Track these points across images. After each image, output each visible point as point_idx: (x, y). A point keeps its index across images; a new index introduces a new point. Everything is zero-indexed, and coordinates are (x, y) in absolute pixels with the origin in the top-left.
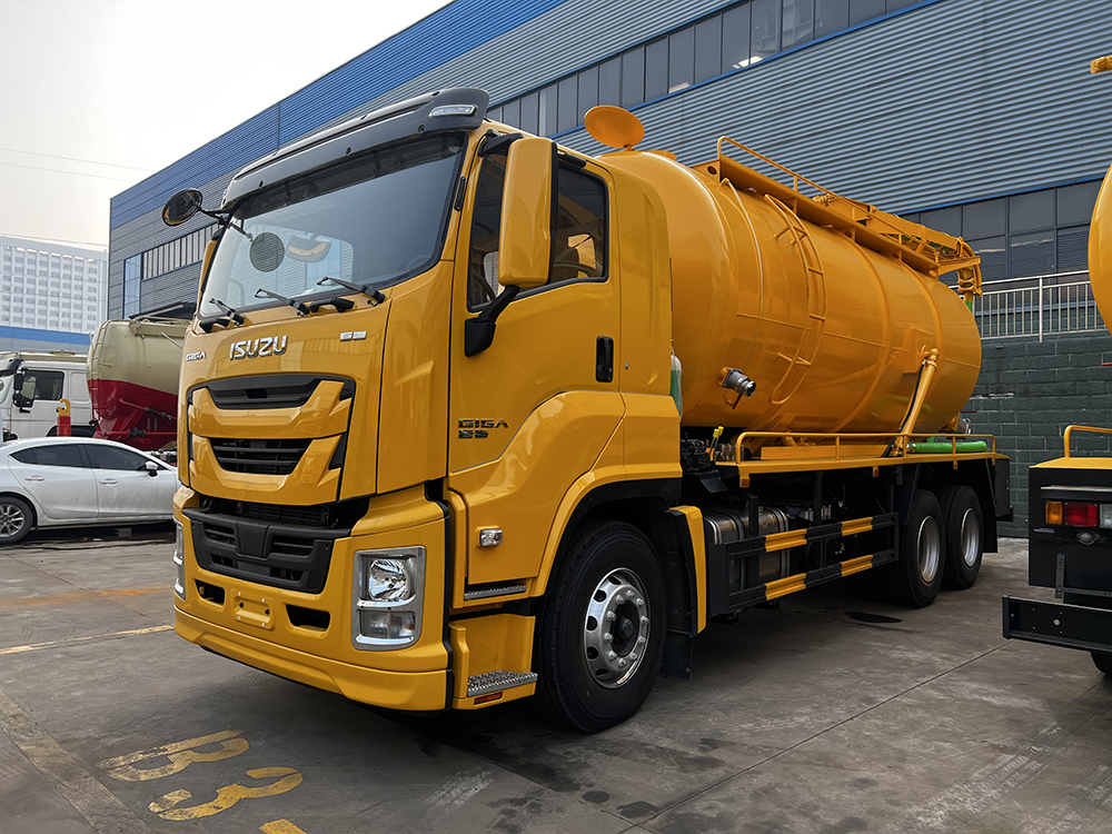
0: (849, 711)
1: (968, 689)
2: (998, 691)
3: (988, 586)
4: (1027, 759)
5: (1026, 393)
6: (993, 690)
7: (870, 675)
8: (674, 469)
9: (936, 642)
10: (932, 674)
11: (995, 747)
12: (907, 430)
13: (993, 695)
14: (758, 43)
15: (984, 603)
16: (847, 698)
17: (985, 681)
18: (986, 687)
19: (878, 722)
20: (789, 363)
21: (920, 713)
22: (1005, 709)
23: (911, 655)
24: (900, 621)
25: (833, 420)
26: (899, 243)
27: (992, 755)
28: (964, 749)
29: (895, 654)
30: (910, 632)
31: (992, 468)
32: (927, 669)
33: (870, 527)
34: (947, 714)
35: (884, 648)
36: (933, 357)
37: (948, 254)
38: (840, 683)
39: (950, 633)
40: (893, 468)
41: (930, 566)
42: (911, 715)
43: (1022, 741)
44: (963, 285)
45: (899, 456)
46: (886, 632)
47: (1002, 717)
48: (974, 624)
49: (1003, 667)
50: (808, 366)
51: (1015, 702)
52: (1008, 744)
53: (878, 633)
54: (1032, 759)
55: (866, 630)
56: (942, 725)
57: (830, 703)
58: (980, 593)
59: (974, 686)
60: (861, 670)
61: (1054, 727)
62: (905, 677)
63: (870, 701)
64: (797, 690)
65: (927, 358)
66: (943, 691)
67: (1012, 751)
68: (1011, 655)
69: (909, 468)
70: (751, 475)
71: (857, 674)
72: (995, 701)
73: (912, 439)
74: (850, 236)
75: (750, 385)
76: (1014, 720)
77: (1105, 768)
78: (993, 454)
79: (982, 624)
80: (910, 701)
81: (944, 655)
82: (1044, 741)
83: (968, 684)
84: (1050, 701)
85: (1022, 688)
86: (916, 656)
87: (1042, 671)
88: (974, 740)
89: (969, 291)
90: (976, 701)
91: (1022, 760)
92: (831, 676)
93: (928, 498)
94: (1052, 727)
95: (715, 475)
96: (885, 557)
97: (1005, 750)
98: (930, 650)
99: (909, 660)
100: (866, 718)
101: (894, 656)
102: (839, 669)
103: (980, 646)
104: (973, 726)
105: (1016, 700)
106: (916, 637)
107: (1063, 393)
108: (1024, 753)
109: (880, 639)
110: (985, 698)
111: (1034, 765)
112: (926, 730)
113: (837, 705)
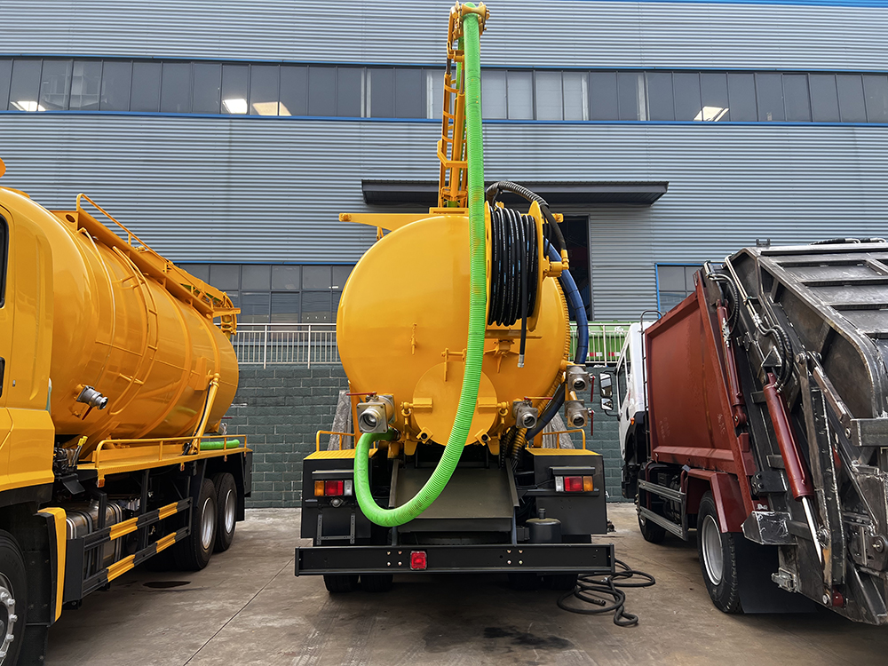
0: (182, 658)
1: (257, 620)
2: (275, 617)
3: (238, 546)
4: (308, 656)
5: (255, 404)
6: (272, 617)
7: (186, 627)
8: (48, 476)
9: (222, 593)
10: (229, 616)
11: (288, 654)
12: (200, 434)
13: (273, 620)
14: (47, 96)
15: (241, 559)
16: (177, 648)
17: (265, 613)
18: (267, 616)
19: (207, 660)
20: (129, 382)
21: (233, 645)
22: (284, 628)
23: (209, 606)
24: (188, 583)
25: (142, 426)
26: (191, 293)
27: (288, 660)
28: (270, 662)
29: (197, 608)
30: (201, 589)
31: (244, 458)
32: (223, 613)
33: (175, 511)
34: (250, 641)
35: (187, 605)
36: (216, 379)
37: (218, 303)
38: (165, 640)
39: (228, 584)
40: (192, 463)
41: (207, 536)
42: (227, 649)
43: (301, 646)
44: (225, 326)
45: (195, 454)
46: (185, 593)
47: (284, 634)
48: (241, 575)
49: (272, 601)
50: (141, 385)
51: (288, 622)
52: (294, 650)
53: (178, 595)
54: (311, 656)
55: (167, 594)
56: (250, 649)
57: (165, 656)
58: (235, 552)
59: (259, 617)
60: (177, 626)
61: (315, 632)
62: (211, 623)
63: (195, 646)
64: (134, 653)
65: (212, 379)
66: (241, 626)
67: (299, 653)
68: (273, 592)
69: (200, 462)
70: (105, 476)
71: (176, 629)
72: (276, 624)
73: (203, 440)
74: (162, 284)
75: (103, 400)
76: (292, 634)
77: (351, 649)
78: (245, 449)
79: (246, 574)
80: (223, 639)
81: (231, 601)
82: (313, 642)
83: (254, 617)
84: (307, 616)
85: (288, 611)
86: (213, 606)
87: (295, 598)
88: (274, 654)
89: (228, 331)
90: (264, 627)
91: (306, 657)
92: (157, 635)
93: (208, 485)
94: (314, 633)
95: (74, 478)
96: (183, 533)
97: (294, 654)
98: (220, 599)
99: (208, 611)
100: (197, 660)
101: (197, 609)
102: (161, 629)
103: (251, 590)
104: (269, 644)
105: (287, 621)
106: (206, 592)
107: (277, 404)
108: (305, 653)
109: (181, 599)
110: (269, 624)
111: (314, 659)
112: (242, 656)
113: (172, 656)
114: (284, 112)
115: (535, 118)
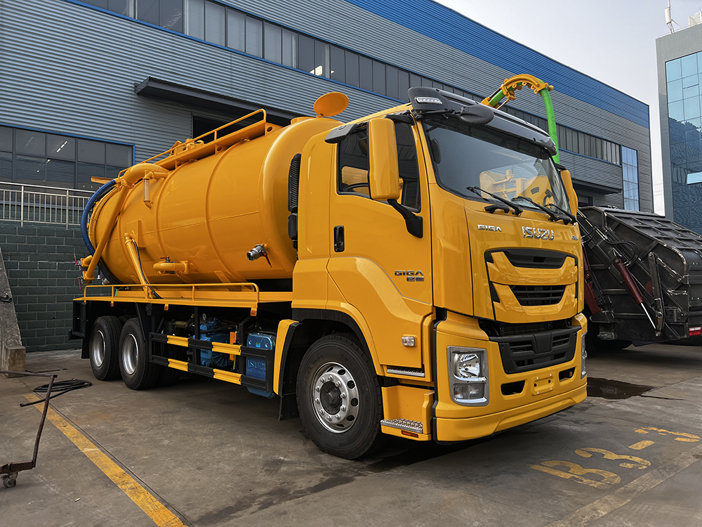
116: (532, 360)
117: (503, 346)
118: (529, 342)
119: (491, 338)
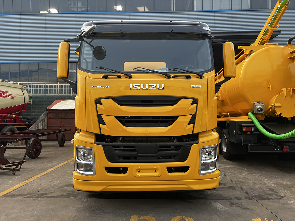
54: (256, 174)
61: (245, 169)
72: (229, 166)
76: (239, 169)
84: (233, 165)
85: (224, 164)
88: (244, 173)
97: (250, 173)
108: (253, 173)
111: (259, 174)
114: (147, 10)
115: (232, 9)
116: (136, 157)
117: (105, 147)
118: (133, 147)
119: (97, 142)
